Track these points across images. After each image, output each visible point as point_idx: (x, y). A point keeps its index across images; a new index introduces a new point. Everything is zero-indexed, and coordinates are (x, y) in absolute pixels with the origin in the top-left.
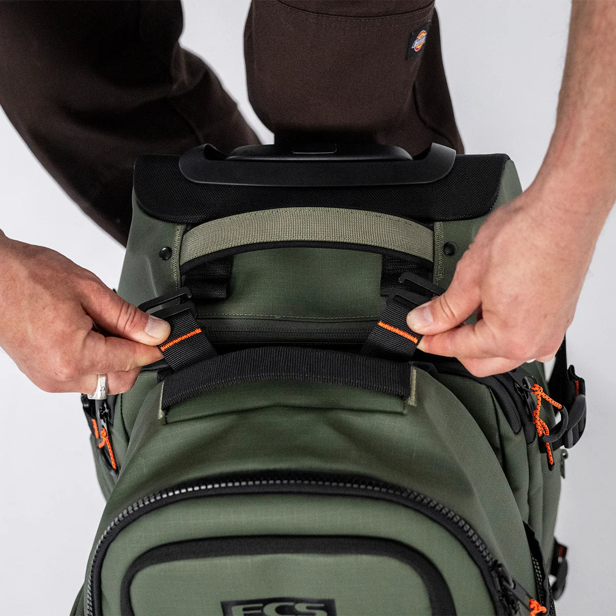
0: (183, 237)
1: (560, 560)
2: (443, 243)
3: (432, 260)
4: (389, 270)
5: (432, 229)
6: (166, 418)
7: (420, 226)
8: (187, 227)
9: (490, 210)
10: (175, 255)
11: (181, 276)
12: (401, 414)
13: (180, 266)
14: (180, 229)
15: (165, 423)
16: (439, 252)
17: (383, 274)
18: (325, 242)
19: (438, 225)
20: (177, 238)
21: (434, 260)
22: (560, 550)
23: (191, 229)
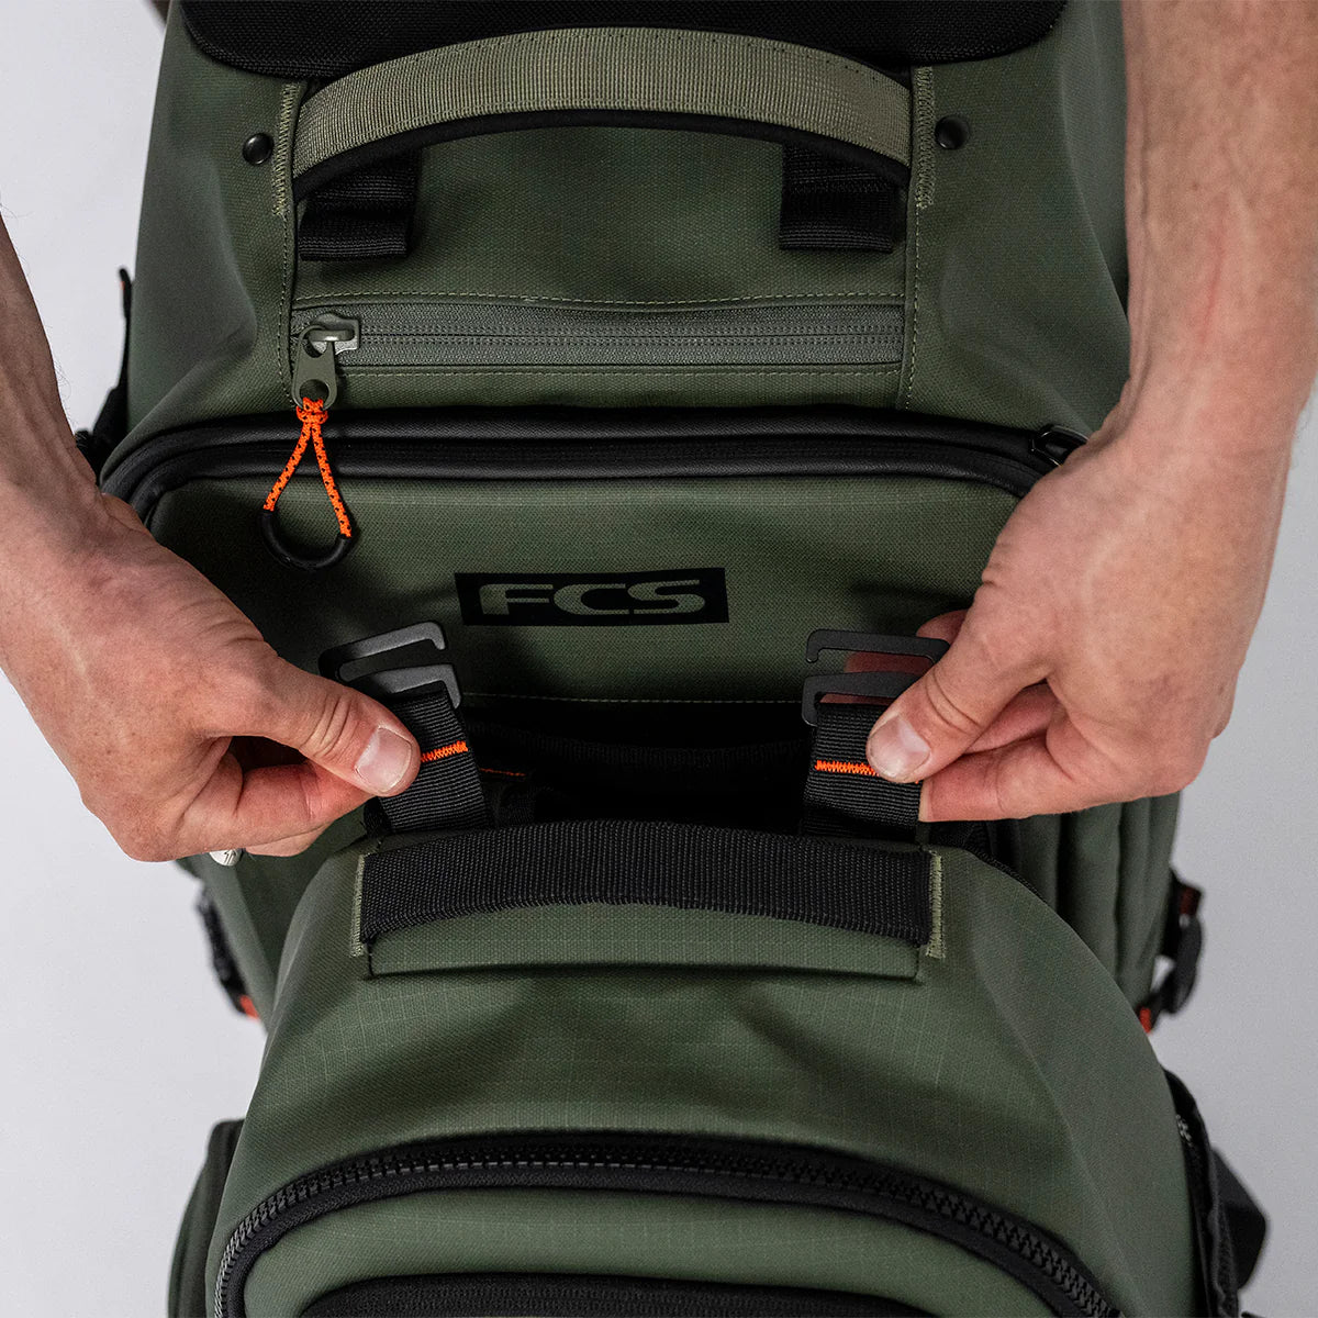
0: (300, 109)
1: (1184, 921)
2: (934, 119)
3: (906, 161)
4: (802, 186)
5: (908, 84)
6: (370, 959)
7: (880, 77)
8: (309, 87)
9: (1049, 29)
10: (281, 154)
11: (296, 203)
12: (909, 981)
13: (293, 181)
14: (291, 91)
15: (366, 973)
16: (924, 143)
17: (787, 195)
18: (648, 113)
19: (922, 75)
20: (286, 113)
21: (911, 161)
22: (1185, 899)
23: (318, 91)
